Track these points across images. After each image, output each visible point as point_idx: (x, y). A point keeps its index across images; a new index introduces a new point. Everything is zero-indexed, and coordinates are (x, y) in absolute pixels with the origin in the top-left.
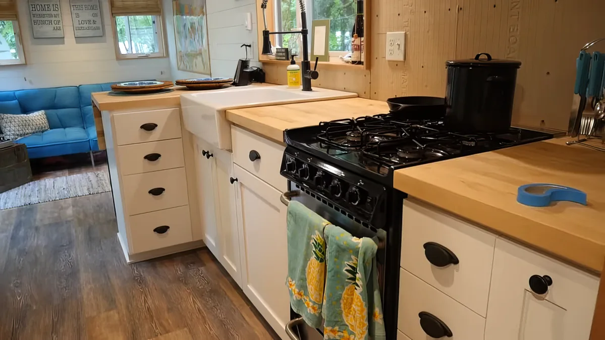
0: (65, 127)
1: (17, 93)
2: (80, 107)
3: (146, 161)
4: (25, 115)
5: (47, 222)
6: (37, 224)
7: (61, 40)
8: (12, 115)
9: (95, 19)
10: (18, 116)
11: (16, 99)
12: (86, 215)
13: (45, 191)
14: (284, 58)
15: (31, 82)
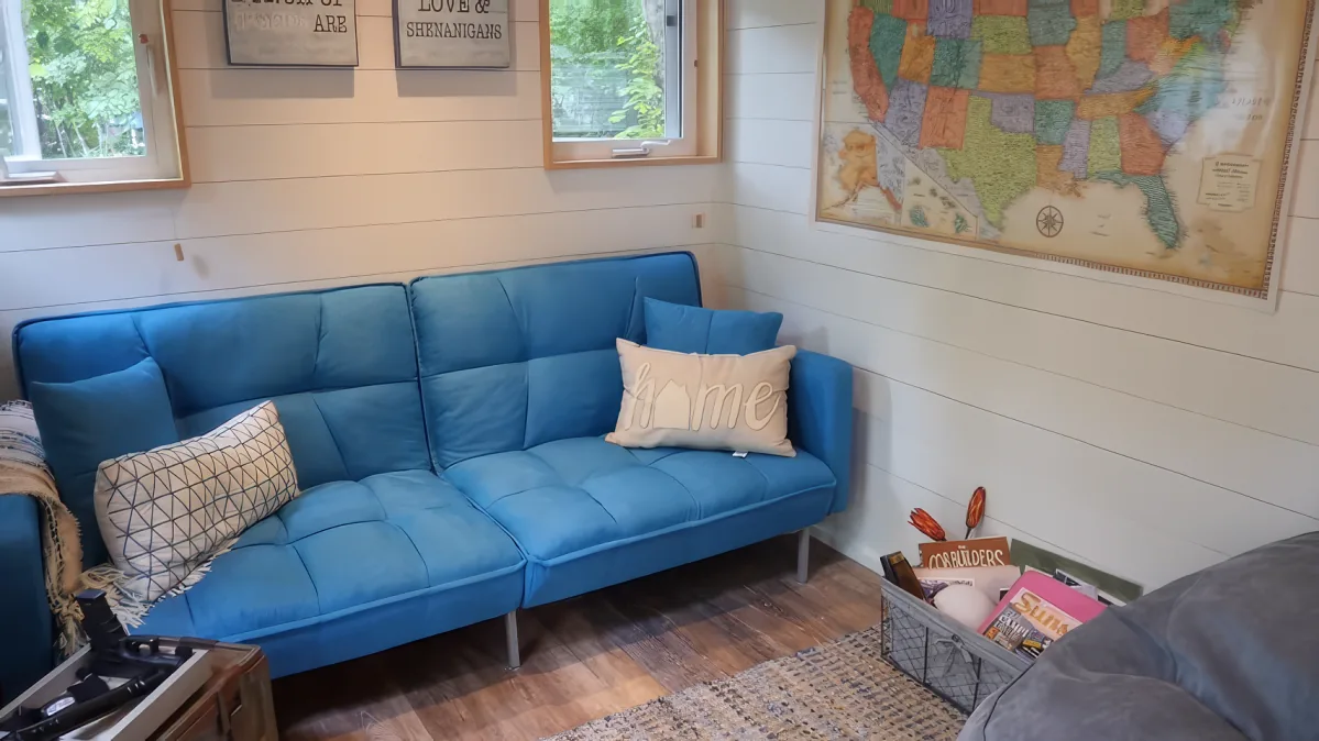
0: (359, 476)
1: (150, 322)
2: (418, 379)
7: (337, 76)
11: (147, 352)
15: (201, 267)
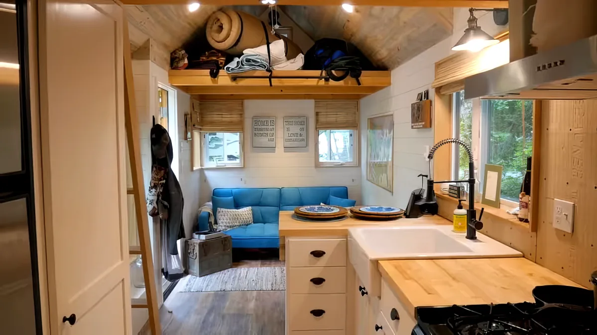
0: (265, 223)
1: (234, 190)
2: (279, 207)
3: (312, 283)
4: (237, 210)
5: (232, 312)
6: (225, 311)
8: (226, 210)
9: (302, 132)
10: (231, 210)
11: (233, 196)
12: (263, 312)
13: (239, 279)
14: (456, 196)
15: (245, 182)
